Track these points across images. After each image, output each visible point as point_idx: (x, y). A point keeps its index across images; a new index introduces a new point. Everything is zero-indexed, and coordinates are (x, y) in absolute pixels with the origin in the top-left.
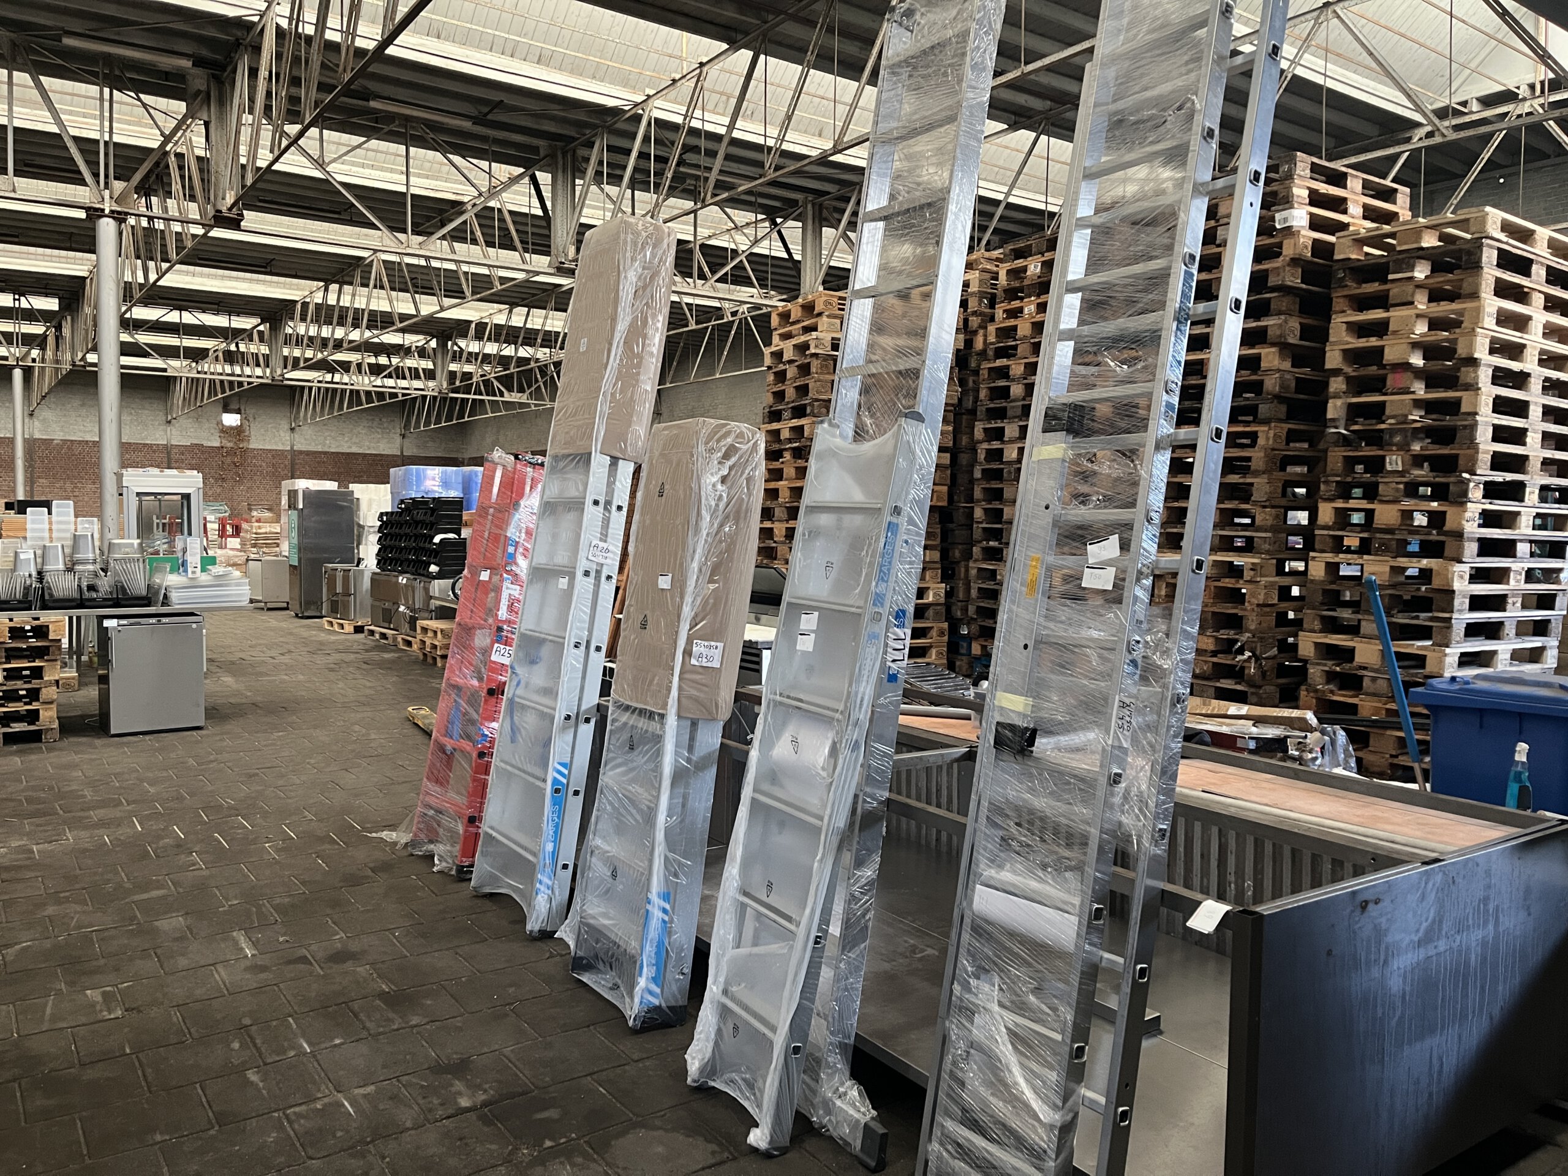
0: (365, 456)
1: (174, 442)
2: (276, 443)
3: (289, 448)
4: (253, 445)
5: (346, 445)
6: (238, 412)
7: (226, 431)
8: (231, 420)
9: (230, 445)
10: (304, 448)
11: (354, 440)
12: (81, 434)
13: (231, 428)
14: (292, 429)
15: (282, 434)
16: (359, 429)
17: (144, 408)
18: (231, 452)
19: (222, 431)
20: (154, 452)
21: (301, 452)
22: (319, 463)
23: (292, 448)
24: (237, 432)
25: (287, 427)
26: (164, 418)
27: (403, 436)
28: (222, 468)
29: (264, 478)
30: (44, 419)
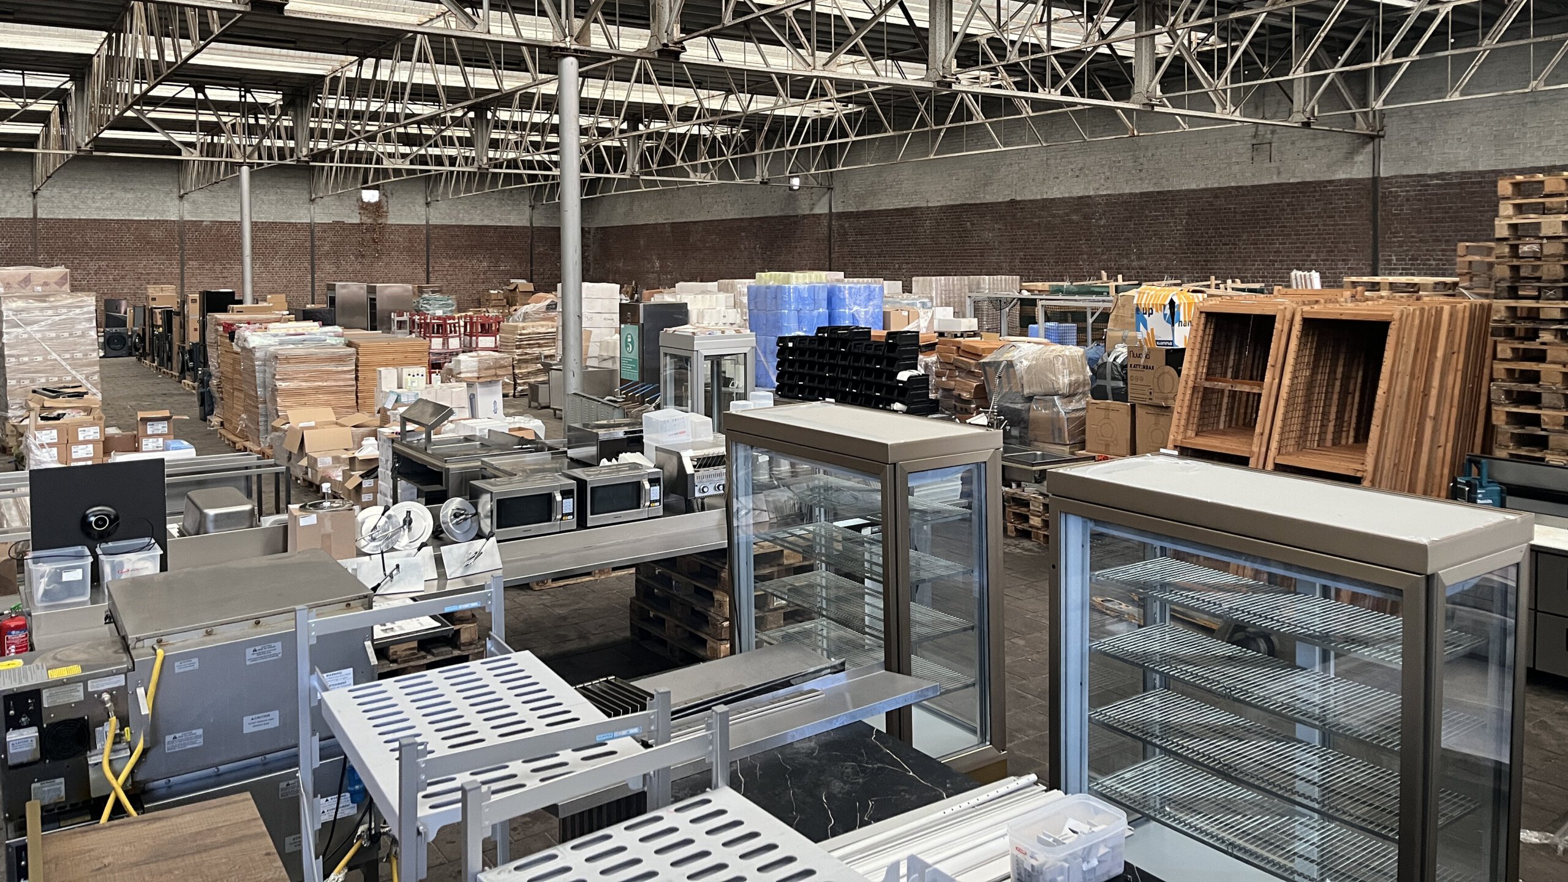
0: (496, 228)
1: (317, 221)
2: (413, 219)
3: (424, 222)
4: (391, 220)
5: (478, 218)
6: (376, 187)
7: (365, 207)
8: (371, 196)
9: (369, 221)
10: (438, 222)
11: (486, 212)
12: (228, 215)
13: (369, 204)
14: (428, 204)
15: (418, 208)
16: (490, 202)
17: (289, 188)
18: (371, 228)
19: (362, 208)
20: (299, 230)
21: (436, 226)
22: (452, 236)
23: (427, 222)
24: (376, 209)
25: (423, 201)
26: (308, 196)
27: (533, 207)
28: (361, 244)
29: (401, 253)
30: (194, 202)
